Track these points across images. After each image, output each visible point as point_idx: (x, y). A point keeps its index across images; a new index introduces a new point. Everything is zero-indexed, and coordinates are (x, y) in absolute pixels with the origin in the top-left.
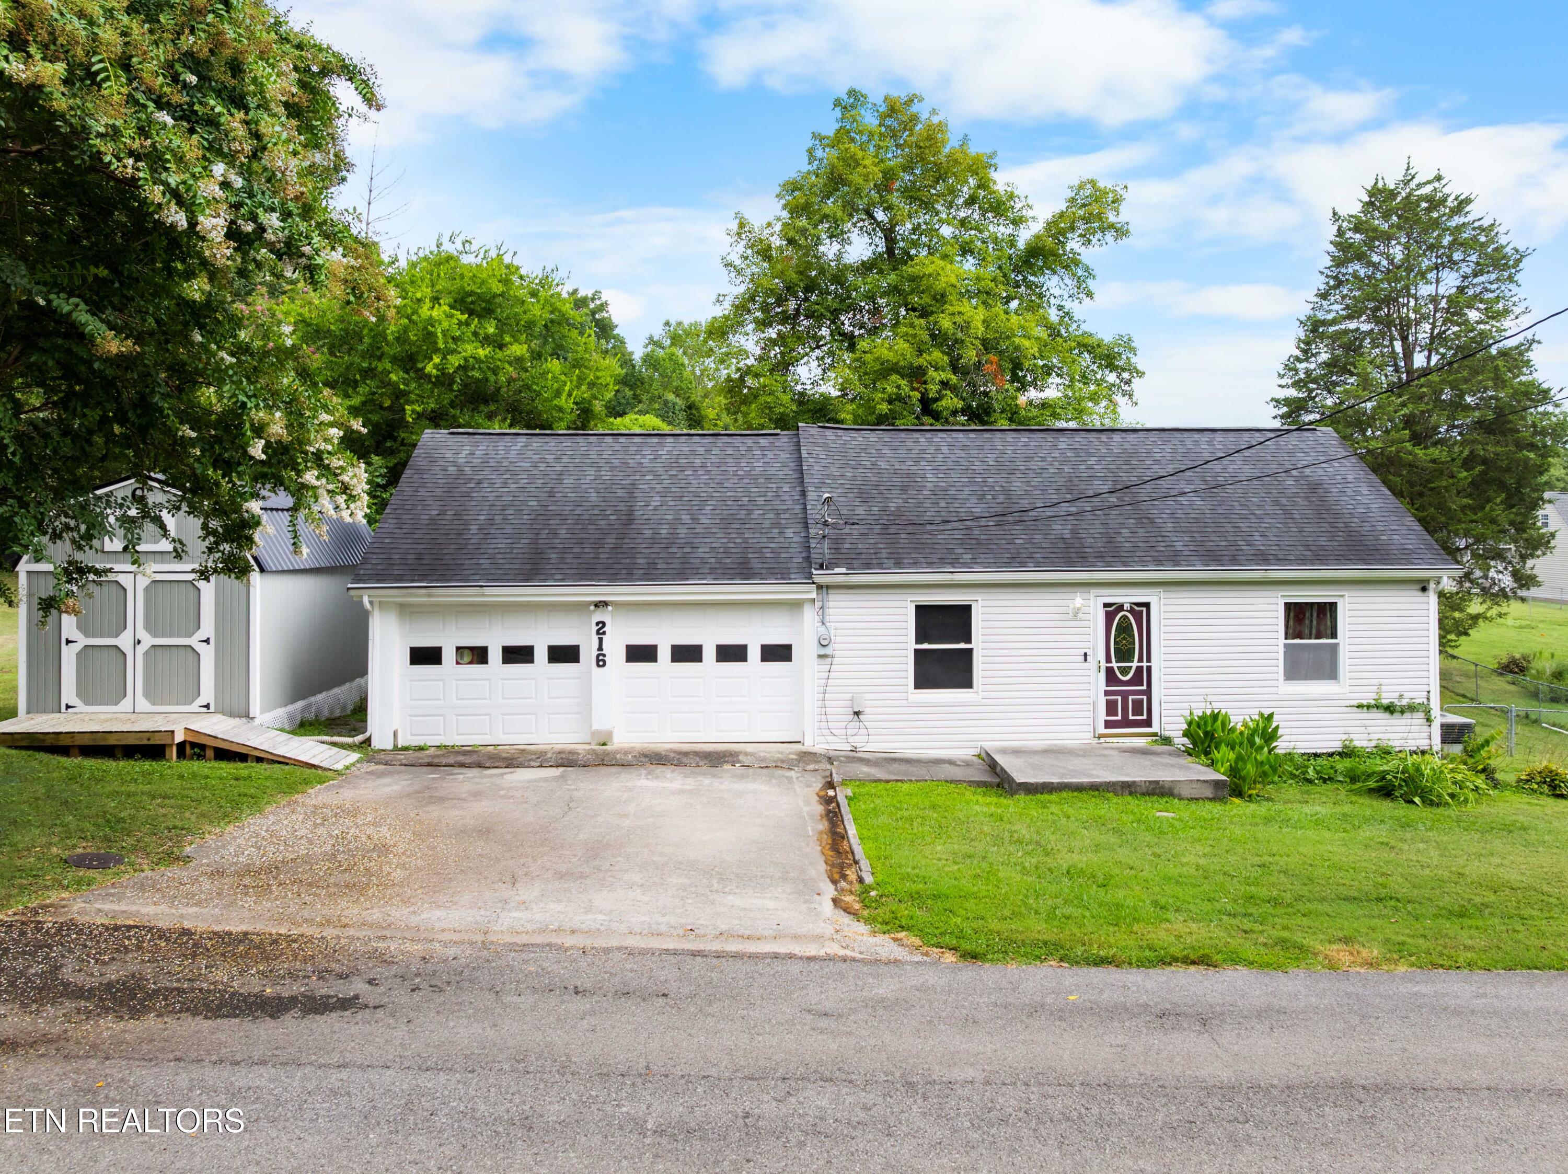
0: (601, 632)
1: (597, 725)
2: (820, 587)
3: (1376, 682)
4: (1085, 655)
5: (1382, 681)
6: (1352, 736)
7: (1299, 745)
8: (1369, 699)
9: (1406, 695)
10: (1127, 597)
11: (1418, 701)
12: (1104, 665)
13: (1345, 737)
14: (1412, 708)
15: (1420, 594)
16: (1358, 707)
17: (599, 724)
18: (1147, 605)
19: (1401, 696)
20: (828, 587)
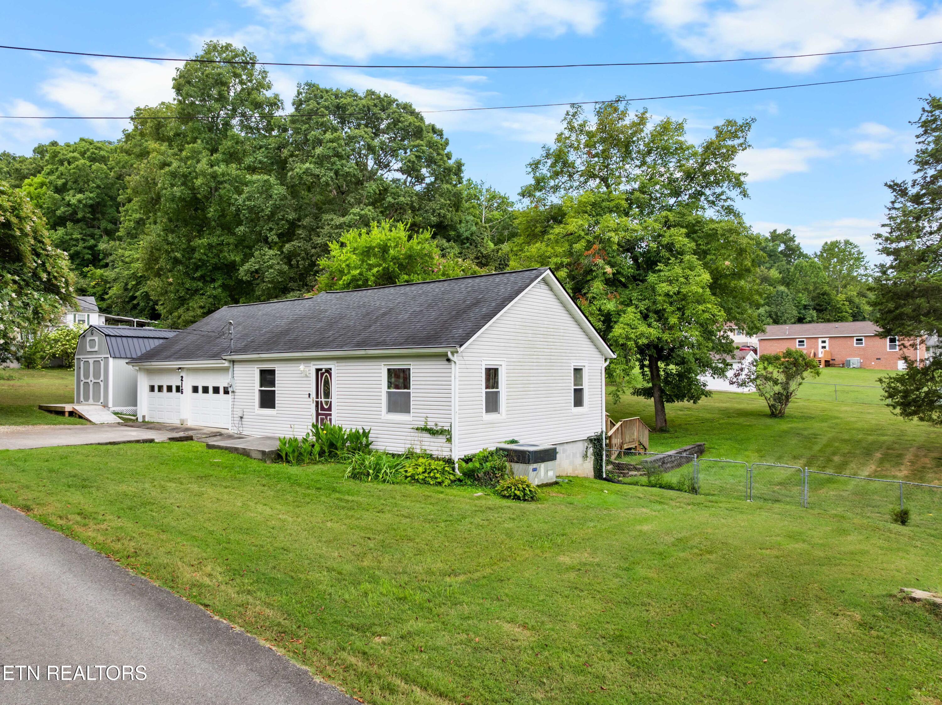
0: (182, 380)
1: (182, 417)
2: (230, 361)
3: (425, 415)
4: (309, 394)
5: (428, 415)
6: (414, 446)
7: (388, 448)
8: (421, 424)
9: (440, 424)
10: (324, 365)
11: (445, 428)
12: (315, 399)
13: (410, 446)
14: (442, 432)
15: (447, 363)
16: (417, 429)
17: (183, 417)
18: (331, 369)
19: (436, 425)
20: (233, 362)
